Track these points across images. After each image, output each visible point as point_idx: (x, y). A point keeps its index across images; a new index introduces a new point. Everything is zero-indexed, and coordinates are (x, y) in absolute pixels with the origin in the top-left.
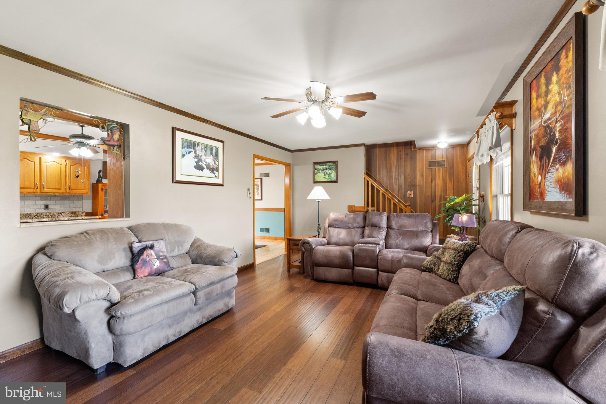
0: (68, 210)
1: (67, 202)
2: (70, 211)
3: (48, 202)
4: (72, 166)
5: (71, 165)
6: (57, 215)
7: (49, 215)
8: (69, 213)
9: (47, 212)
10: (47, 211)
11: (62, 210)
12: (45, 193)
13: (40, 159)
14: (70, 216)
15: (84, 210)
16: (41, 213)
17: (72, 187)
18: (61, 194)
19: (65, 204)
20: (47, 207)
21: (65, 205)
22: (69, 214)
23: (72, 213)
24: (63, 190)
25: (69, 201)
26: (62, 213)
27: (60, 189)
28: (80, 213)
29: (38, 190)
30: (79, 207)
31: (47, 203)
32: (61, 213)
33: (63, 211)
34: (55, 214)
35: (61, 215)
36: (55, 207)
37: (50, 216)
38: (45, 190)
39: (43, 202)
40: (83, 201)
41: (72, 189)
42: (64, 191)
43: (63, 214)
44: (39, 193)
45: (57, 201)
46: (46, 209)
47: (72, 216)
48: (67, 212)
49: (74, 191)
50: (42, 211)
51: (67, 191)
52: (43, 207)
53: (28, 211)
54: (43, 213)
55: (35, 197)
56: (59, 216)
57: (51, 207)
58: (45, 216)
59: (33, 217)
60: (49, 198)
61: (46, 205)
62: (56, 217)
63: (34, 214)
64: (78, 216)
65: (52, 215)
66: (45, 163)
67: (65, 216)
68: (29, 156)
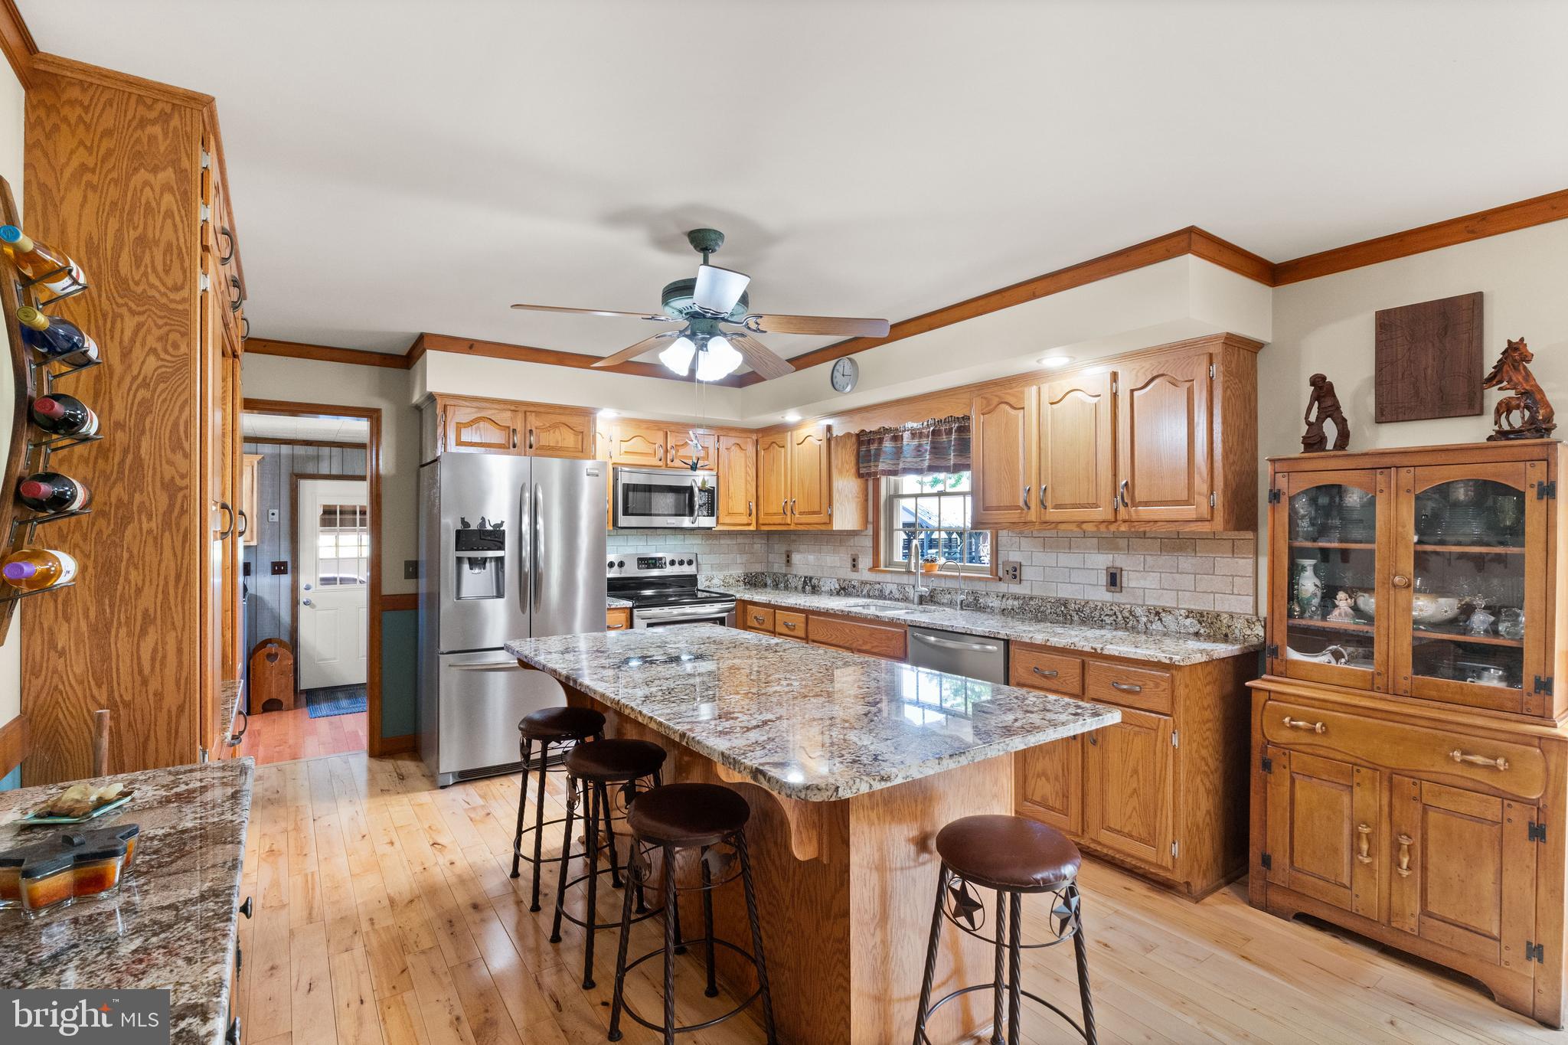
0: (1190, 603)
1: (1186, 562)
2: (1192, 607)
3: (1121, 560)
4: (1136, 395)
5: (1133, 390)
6: (1144, 619)
7: (1118, 614)
8: (1190, 613)
9: (1114, 600)
10: (1118, 598)
11: (1167, 600)
13: (1039, 390)
14: (1192, 630)
15: (1261, 613)
16: (1093, 601)
19: (1178, 573)
20: (1114, 580)
21: (1177, 576)
22: (1189, 621)
23: (1200, 617)
24: (1103, 512)
25: (1194, 561)
26: (1164, 610)
28: (1240, 624)
30: (1236, 592)
31: (1118, 564)
32: (1157, 614)
33: (1166, 605)
34: (1139, 611)
35: (1160, 619)
36: (1142, 583)
37: (1120, 617)
39: (1102, 561)
40: (1261, 559)
43: (1167, 619)
45: (1148, 558)
46: (1113, 588)
47: (1202, 631)
48: (1182, 612)
49: (1145, 513)
50: (1100, 595)
52: (1103, 579)
53: (1065, 592)
54: (1100, 604)
55: (1084, 537)
56: (1152, 622)
57: (1129, 580)
58: (1106, 618)
59: (1074, 614)
60: (1123, 543)
61: (1112, 571)
62: (1141, 627)
63: (1075, 603)
64: (1226, 635)
65: (1127, 615)
66: (1052, 404)
67: (1173, 627)
68: (1012, 390)
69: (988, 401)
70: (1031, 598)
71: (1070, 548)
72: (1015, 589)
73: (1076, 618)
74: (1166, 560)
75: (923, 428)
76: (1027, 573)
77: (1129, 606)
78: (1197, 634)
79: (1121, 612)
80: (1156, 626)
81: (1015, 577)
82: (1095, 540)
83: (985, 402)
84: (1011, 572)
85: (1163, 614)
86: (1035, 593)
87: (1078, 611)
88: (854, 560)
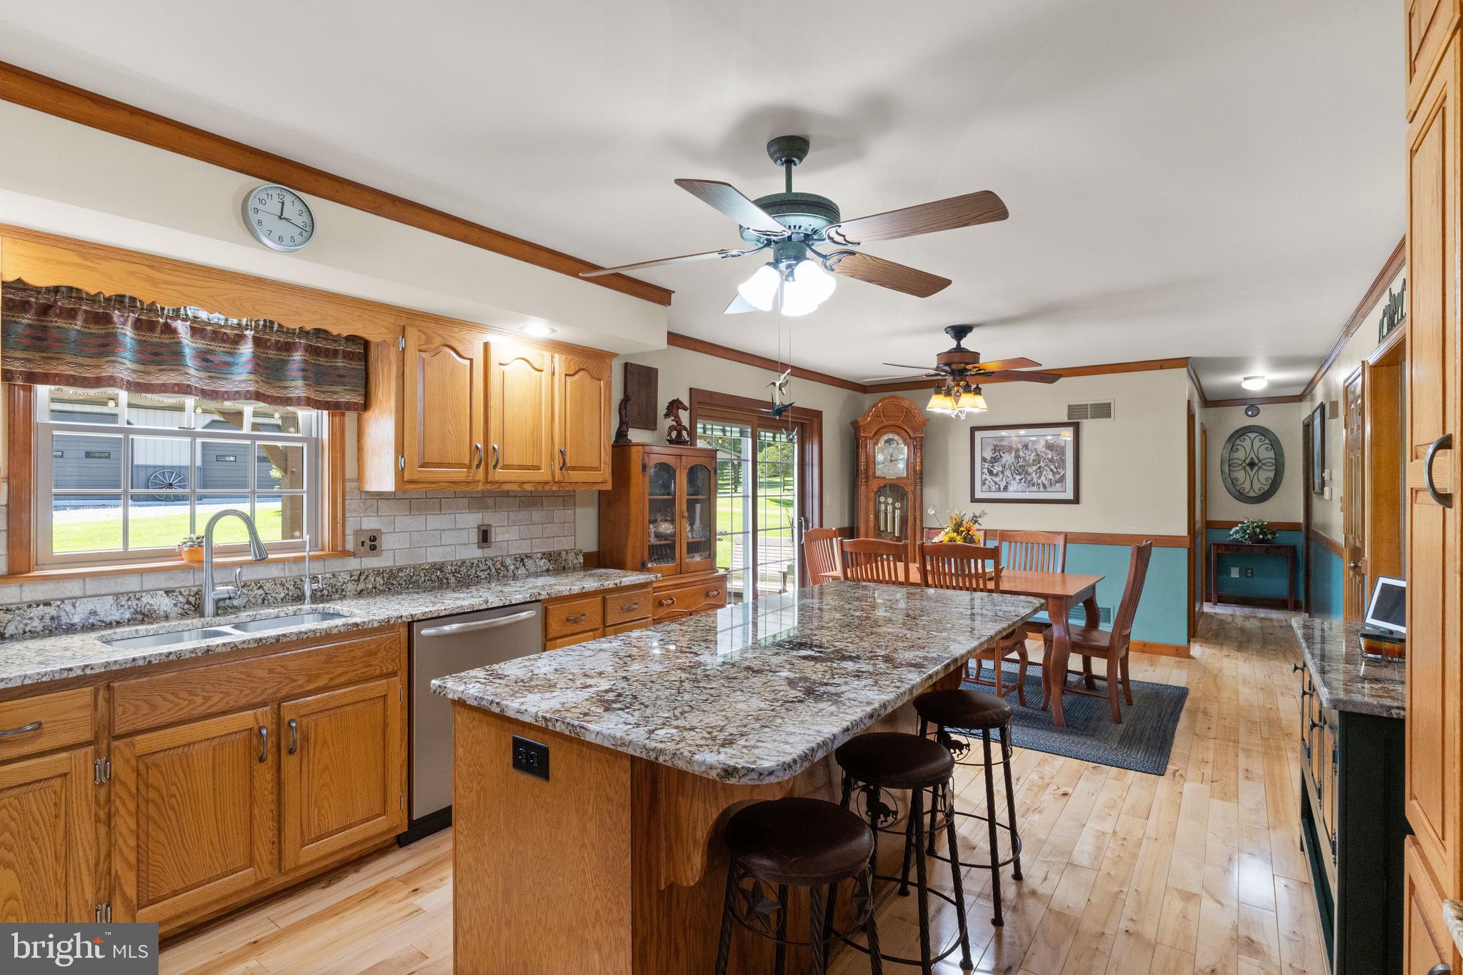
0: (540, 547)
1: (537, 515)
2: (544, 550)
3: (489, 518)
4: (569, 379)
5: (566, 375)
6: (512, 567)
7: (492, 567)
8: (543, 555)
9: (486, 555)
10: (489, 553)
11: (524, 549)
12: (497, 486)
13: (486, 345)
14: (544, 568)
15: (578, 547)
16: (469, 560)
17: (569, 462)
18: (540, 488)
19: (531, 524)
20: (485, 537)
21: (531, 527)
22: (543, 561)
23: (549, 556)
24: (544, 474)
25: (541, 514)
26: (526, 557)
27: (538, 468)
28: (571, 557)
29: (480, 474)
30: (566, 534)
31: (487, 522)
32: (522, 560)
33: (525, 552)
34: (508, 561)
35: (524, 565)
36: (507, 537)
37: (493, 570)
38: (500, 474)
39: (472, 520)
40: (577, 509)
41: (567, 470)
42: (548, 477)
43: (529, 563)
45: (511, 514)
46: (484, 544)
47: (551, 567)
48: (539, 555)
49: (575, 476)
50: (474, 553)
51: (554, 476)
52: (474, 536)
53: (435, 555)
54: (476, 561)
55: (455, 498)
56: (517, 568)
57: (497, 536)
58: (481, 574)
59: (450, 577)
60: (490, 501)
61: (483, 528)
62: (510, 574)
63: (452, 565)
64: (564, 567)
65: (499, 566)
66: (500, 364)
67: (533, 569)
68: (456, 335)
69: (429, 340)
70: (400, 570)
71: (441, 510)
72: (371, 562)
73: (452, 580)
74: (523, 515)
75: (225, 326)
76: (387, 542)
77: (500, 558)
78: (548, 570)
79: (494, 565)
80: (522, 571)
81: (373, 548)
82: (466, 501)
83: (423, 338)
84: (368, 543)
85: (526, 560)
86: (400, 563)
87: (453, 573)
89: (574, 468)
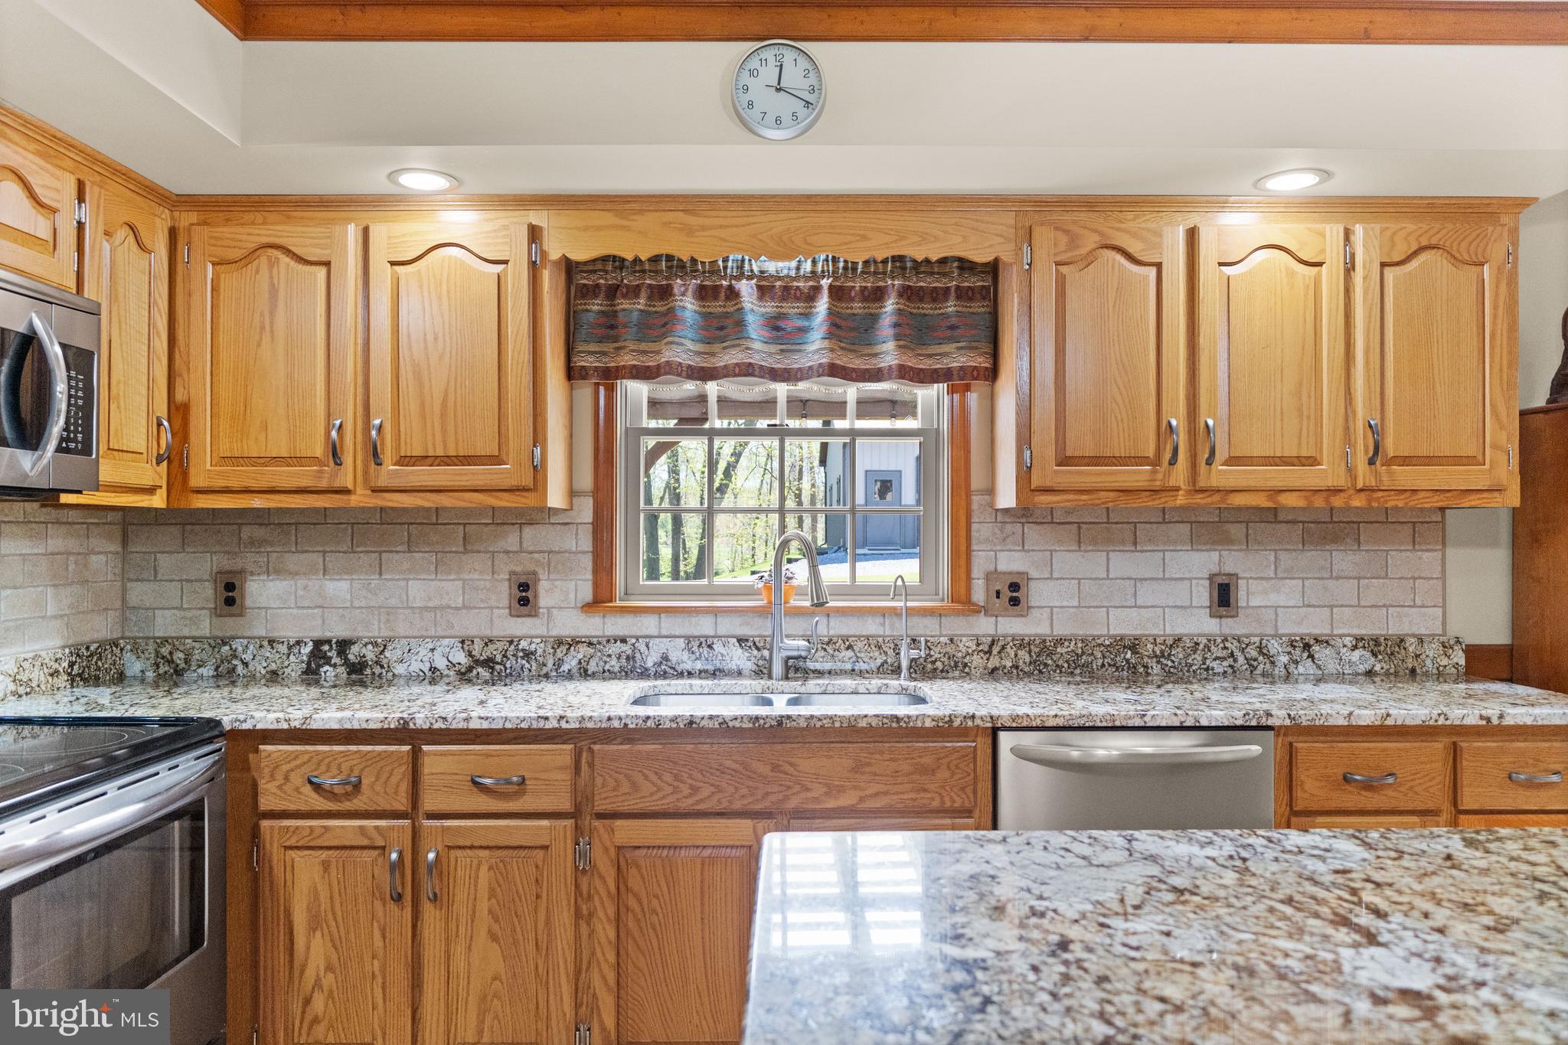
0: (1350, 625)
1: (1344, 560)
2: (1363, 632)
3: (1232, 561)
4: (1390, 273)
5: (1383, 265)
6: (1284, 659)
7: (1238, 653)
8: (1359, 642)
9: (1227, 631)
10: (1231, 626)
11: (1314, 624)
12: (1216, 498)
13: (1192, 235)
14: (1362, 668)
15: (1454, 630)
16: (1191, 636)
17: (1391, 448)
18: (1319, 502)
19: (1331, 577)
20: (1224, 596)
21: (1330, 583)
22: (1357, 653)
23: (1374, 645)
24: (1328, 473)
25: (1357, 557)
26: (1317, 641)
27: (1313, 461)
28: (1432, 650)
29: (1179, 475)
30: (1418, 602)
31: (1229, 568)
32: (1307, 647)
33: (1316, 631)
34: (1274, 646)
35: (1311, 656)
36: (1273, 599)
37: (1241, 659)
38: (1221, 475)
39: (1201, 564)
40: (1451, 552)
41: (1390, 462)
42: (1340, 480)
43: (1321, 653)
44: (1181, 500)
45: (1283, 555)
46: (1223, 611)
47: (1378, 668)
48: (1348, 641)
49: (1406, 477)
50: (1201, 624)
51: (1354, 478)
52: (1203, 595)
53: (1124, 624)
54: (1204, 641)
55: (1164, 522)
56: (1296, 662)
57: (1249, 595)
58: (1215, 664)
59: (1152, 663)
60: (1236, 531)
61: (1220, 580)
62: (1279, 671)
63: (1155, 643)
64: (1413, 671)
65: (1254, 653)
66: (1221, 264)
67: (1332, 666)
68: (1130, 225)
69: (1074, 241)
70: (1060, 641)
71: (1135, 543)
72: (1012, 626)
73: (1156, 669)
74: (1313, 558)
75: (797, 278)
76: (1038, 594)
77: (1257, 639)
78: (1370, 673)
79: (1243, 650)
80: (1306, 667)
81: (1015, 602)
82: (1185, 529)
83: (1064, 240)
84: (1007, 594)
85: (1316, 648)
86: (1060, 631)
87: (1158, 657)
88: (524, 587)
89: (1405, 461)
